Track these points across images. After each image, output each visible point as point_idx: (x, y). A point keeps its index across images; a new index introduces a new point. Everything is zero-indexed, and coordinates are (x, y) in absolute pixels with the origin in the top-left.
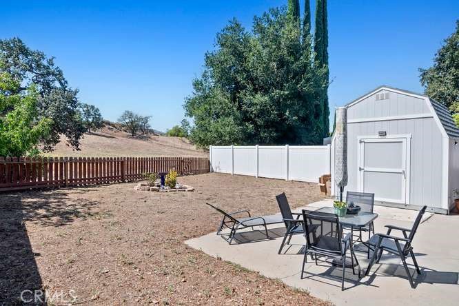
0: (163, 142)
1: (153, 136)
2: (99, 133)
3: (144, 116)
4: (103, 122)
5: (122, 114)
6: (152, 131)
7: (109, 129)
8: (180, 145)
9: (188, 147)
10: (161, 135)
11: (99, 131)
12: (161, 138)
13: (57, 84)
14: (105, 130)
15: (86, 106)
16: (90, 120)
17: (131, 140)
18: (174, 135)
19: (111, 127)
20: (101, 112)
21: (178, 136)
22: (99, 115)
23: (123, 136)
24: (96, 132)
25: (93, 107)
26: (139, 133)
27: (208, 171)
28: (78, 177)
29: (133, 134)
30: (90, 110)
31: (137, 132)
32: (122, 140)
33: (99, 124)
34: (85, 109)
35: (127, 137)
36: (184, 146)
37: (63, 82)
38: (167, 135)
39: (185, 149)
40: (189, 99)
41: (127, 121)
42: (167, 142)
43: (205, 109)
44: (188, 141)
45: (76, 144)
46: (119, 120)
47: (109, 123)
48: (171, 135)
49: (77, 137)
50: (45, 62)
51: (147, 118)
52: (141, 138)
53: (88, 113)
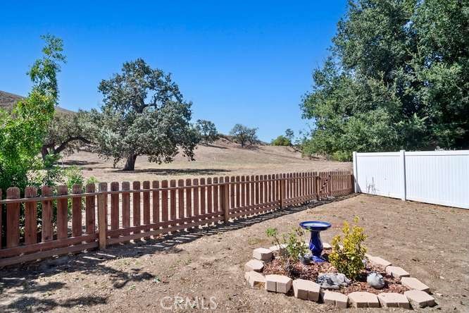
0: (269, 151)
1: (260, 146)
2: (215, 145)
3: (251, 128)
4: (218, 135)
5: (233, 127)
6: (259, 142)
7: (223, 141)
8: (285, 153)
9: (293, 156)
10: (267, 145)
11: (214, 143)
12: (268, 147)
13: (174, 99)
14: (219, 142)
15: (205, 122)
16: (208, 134)
17: (241, 150)
18: (279, 145)
19: (224, 139)
20: (216, 126)
21: (282, 145)
22: (215, 129)
23: (234, 147)
24: (213, 144)
25: (209, 123)
26: (248, 143)
27: (352, 191)
28: (132, 225)
29: (243, 144)
30: (208, 125)
31: (246, 143)
32: (233, 151)
33: (214, 137)
34: (204, 125)
35: (238, 147)
36: (290, 155)
37: (178, 95)
38: (272, 144)
39: (291, 157)
40: (308, 96)
41: (238, 133)
42: (272, 151)
43: (333, 104)
44: (292, 150)
45: (191, 154)
46: (231, 133)
47: (222, 136)
48: (276, 145)
49: (191, 148)
50: (163, 79)
51: (254, 130)
52: (250, 148)
53: (206, 129)
